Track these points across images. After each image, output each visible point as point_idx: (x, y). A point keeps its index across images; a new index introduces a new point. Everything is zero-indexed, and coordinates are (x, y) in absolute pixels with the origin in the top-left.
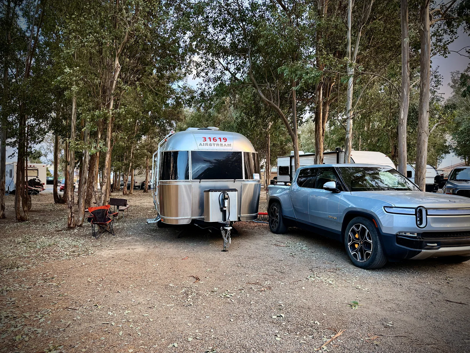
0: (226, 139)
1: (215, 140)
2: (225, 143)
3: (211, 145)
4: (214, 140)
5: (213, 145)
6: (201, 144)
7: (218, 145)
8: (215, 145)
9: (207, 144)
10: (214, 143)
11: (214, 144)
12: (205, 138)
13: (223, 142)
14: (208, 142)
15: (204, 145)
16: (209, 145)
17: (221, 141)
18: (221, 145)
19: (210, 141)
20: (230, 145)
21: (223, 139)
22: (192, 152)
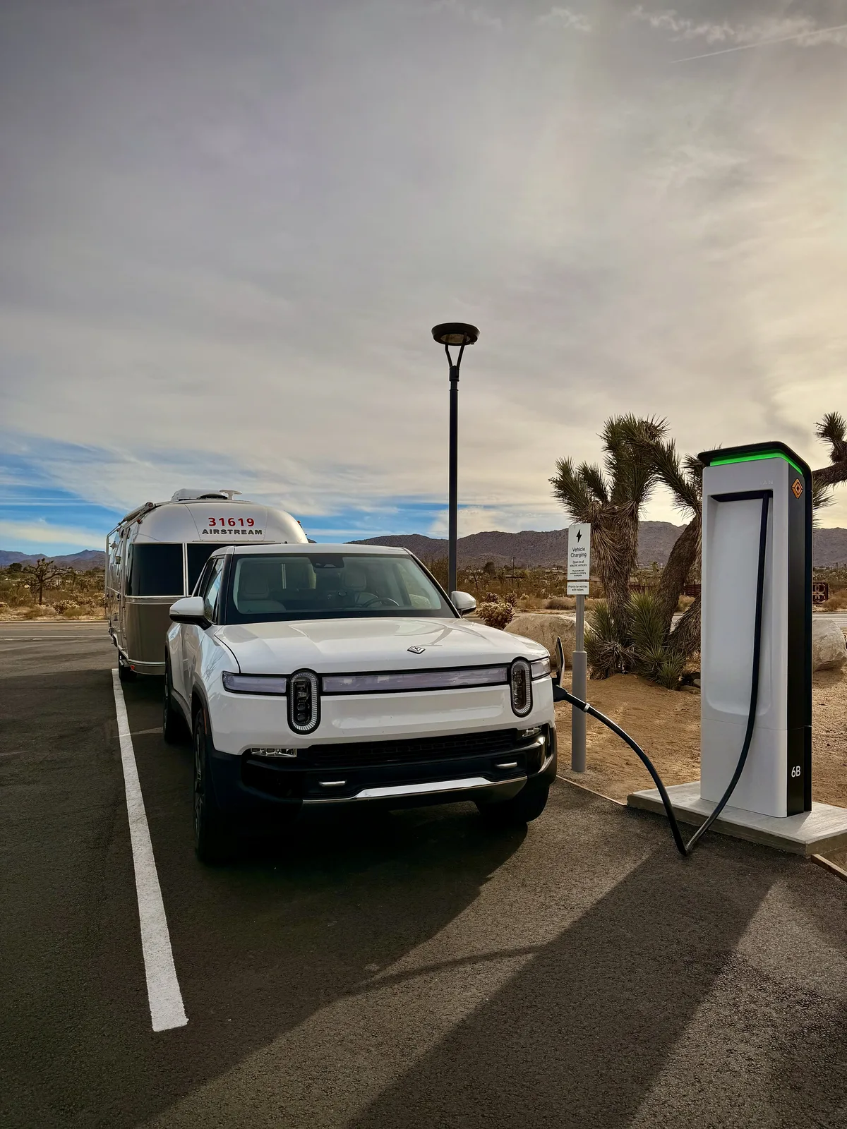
0: (253, 522)
1: (232, 523)
2: (251, 528)
3: (224, 532)
4: (229, 522)
5: (228, 532)
6: (205, 532)
7: (237, 532)
8: (233, 532)
9: (216, 531)
10: (231, 528)
11: (230, 531)
12: (214, 520)
13: (247, 527)
14: (219, 526)
15: (211, 533)
16: (220, 532)
17: (242, 525)
18: (244, 532)
19: (223, 525)
20: (260, 531)
21: (248, 520)
22: (189, 545)
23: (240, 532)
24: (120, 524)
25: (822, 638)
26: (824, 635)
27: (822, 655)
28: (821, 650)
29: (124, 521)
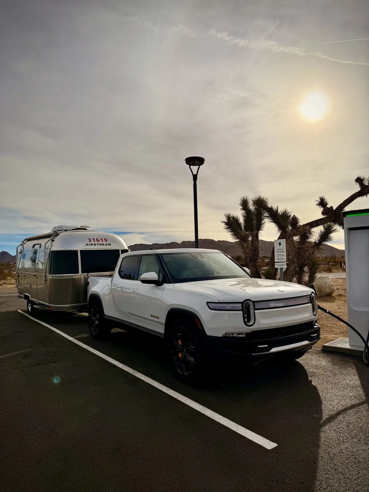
0: (107, 240)
2: (106, 243)
3: (95, 245)
4: (97, 240)
6: (87, 245)
7: (100, 244)
9: (92, 244)
11: (98, 244)
12: (90, 239)
13: (104, 242)
14: (92, 242)
15: (90, 245)
16: (93, 245)
17: (102, 241)
18: (103, 244)
19: (94, 241)
20: (110, 244)
21: (104, 239)
22: (81, 251)
23: (102, 245)
24: (23, 242)
25: (326, 283)
26: (326, 282)
27: (326, 290)
28: (326, 288)
29: (25, 240)
